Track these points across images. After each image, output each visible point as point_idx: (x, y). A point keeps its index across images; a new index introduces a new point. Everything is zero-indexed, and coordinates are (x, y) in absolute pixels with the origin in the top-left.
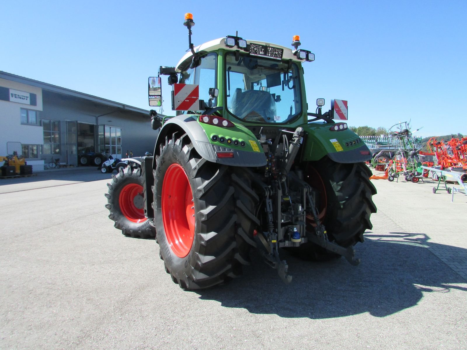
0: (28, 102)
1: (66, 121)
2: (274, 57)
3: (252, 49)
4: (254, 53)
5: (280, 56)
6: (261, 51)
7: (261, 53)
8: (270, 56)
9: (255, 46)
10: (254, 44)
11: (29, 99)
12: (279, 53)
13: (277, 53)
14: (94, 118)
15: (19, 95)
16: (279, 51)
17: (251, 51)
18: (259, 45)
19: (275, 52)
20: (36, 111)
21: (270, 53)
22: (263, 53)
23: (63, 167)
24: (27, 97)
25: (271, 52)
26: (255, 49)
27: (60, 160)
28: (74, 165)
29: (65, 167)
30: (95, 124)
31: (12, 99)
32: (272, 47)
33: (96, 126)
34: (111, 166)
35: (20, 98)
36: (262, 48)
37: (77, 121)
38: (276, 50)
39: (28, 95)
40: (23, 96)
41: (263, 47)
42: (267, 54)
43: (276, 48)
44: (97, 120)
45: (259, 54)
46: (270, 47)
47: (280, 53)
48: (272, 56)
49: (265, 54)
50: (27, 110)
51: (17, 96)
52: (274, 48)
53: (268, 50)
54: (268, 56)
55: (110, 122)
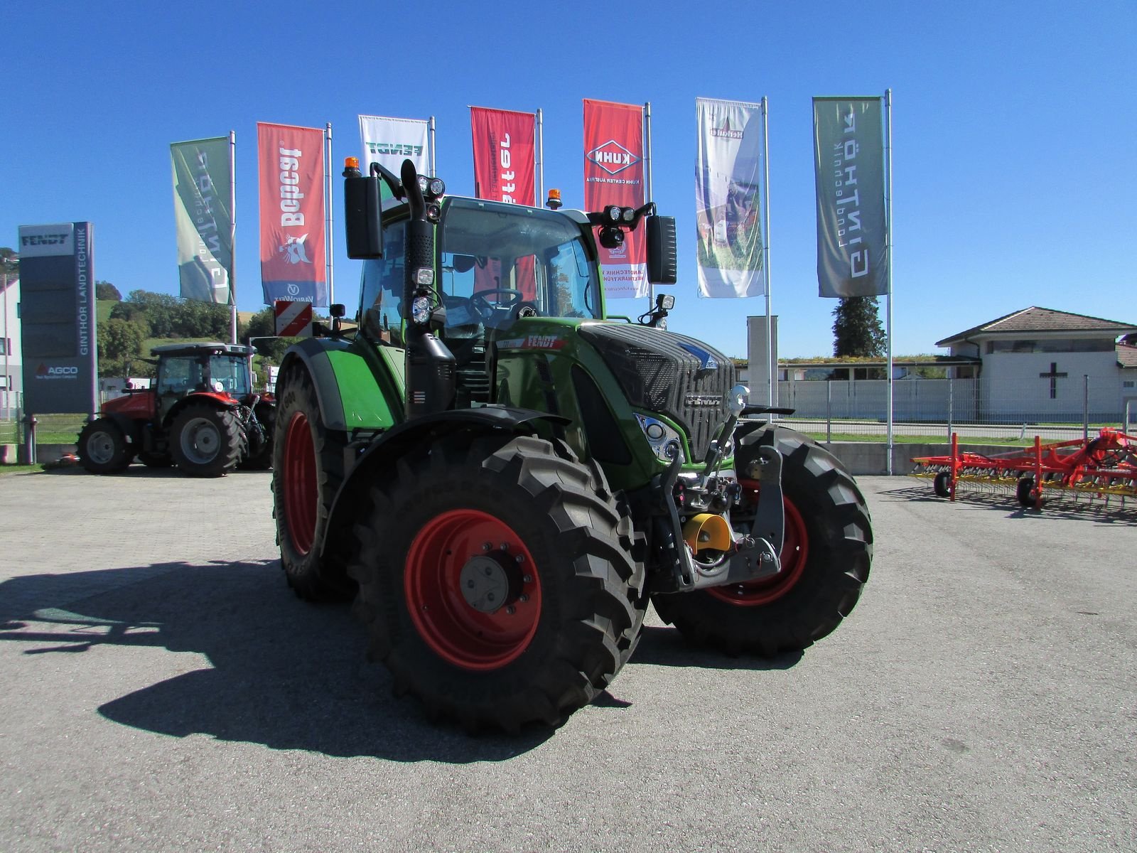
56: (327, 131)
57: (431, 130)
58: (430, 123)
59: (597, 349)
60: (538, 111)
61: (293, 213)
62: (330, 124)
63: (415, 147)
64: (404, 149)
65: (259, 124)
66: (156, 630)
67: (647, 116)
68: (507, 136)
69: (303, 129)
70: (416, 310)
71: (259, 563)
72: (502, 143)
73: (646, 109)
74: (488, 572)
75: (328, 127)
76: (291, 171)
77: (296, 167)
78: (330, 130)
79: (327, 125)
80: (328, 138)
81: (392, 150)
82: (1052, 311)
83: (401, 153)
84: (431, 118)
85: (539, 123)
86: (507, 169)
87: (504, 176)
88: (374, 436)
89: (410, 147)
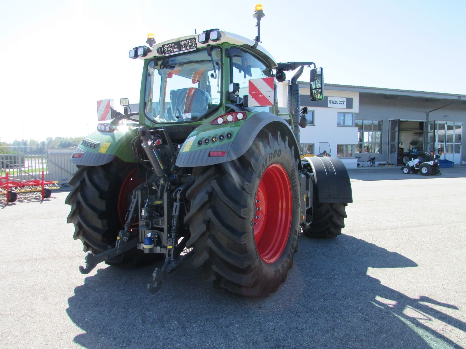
0: (345, 106)
1: (389, 120)
2: (189, 49)
3: (166, 50)
4: (169, 53)
5: (194, 46)
6: (175, 48)
7: (175, 50)
8: (185, 50)
9: (168, 46)
10: (166, 45)
11: (345, 103)
12: (192, 43)
13: (190, 44)
14: (425, 115)
15: (336, 101)
16: (193, 41)
17: (165, 52)
18: (171, 43)
19: (189, 44)
20: (353, 114)
21: (184, 47)
22: (177, 50)
23: (382, 166)
24: (344, 102)
25: (184, 45)
26: (169, 49)
27: (376, 159)
28: (393, 165)
29: (383, 166)
30: (425, 121)
31: (329, 105)
32: (184, 41)
33: (425, 122)
34: (415, 167)
35: (337, 103)
36: (175, 45)
37: (399, 119)
38: (188, 41)
39: (345, 100)
40: (339, 101)
41: (175, 43)
42: (182, 49)
43: (188, 39)
44: (427, 116)
45: (174, 52)
46: (182, 41)
47: (194, 43)
48: (187, 49)
49: (180, 50)
50: (344, 114)
51: (335, 102)
52: (186, 40)
53: (181, 45)
54: (183, 50)
55: (445, 117)
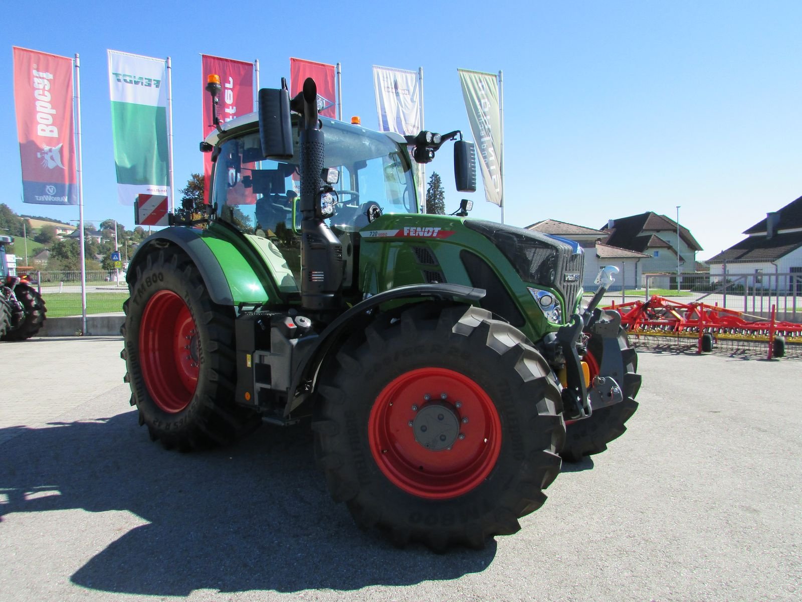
56: (75, 61)
57: (168, 67)
58: (167, 62)
59: (488, 238)
60: (256, 61)
61: (47, 125)
62: (78, 55)
63: (154, 80)
64: (145, 81)
65: (15, 48)
66: (56, 493)
67: (338, 73)
68: (231, 79)
69: (54, 56)
70: (324, 204)
71: (98, 422)
72: (226, 84)
73: (338, 67)
74: (441, 418)
75: (76, 57)
76: (44, 89)
77: (47, 88)
78: (78, 60)
79: (76, 55)
80: (76, 66)
81: (135, 81)
82: (560, 222)
83: (142, 84)
84: (168, 58)
85: (256, 70)
86: (230, 105)
87: (227, 111)
88: (255, 309)
89: (150, 80)
